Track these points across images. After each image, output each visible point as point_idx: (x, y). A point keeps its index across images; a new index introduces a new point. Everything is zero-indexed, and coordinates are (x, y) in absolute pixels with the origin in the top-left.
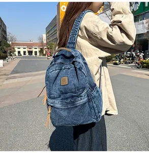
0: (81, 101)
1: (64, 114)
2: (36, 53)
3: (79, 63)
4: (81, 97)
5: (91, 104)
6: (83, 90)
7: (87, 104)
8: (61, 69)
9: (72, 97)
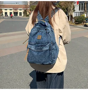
0: (46, 49)
1: (35, 54)
2: (20, 14)
3: (48, 30)
4: (46, 46)
5: (51, 51)
6: (48, 44)
7: (48, 51)
8: (38, 31)
9: (42, 46)
